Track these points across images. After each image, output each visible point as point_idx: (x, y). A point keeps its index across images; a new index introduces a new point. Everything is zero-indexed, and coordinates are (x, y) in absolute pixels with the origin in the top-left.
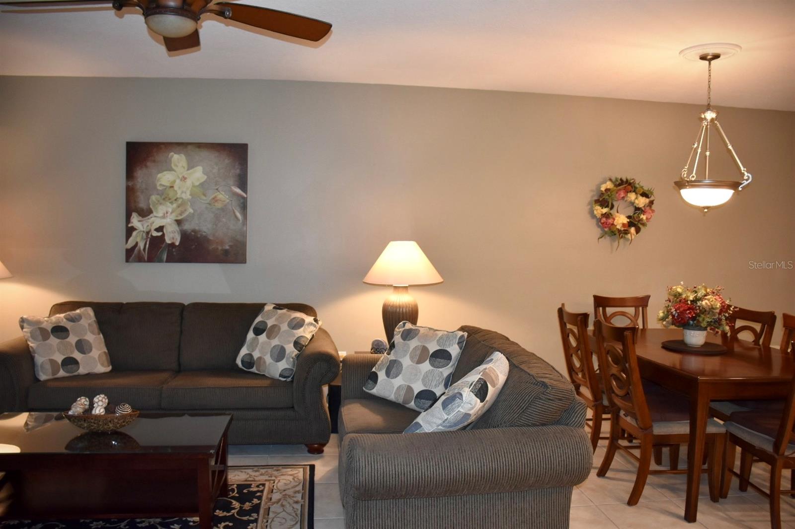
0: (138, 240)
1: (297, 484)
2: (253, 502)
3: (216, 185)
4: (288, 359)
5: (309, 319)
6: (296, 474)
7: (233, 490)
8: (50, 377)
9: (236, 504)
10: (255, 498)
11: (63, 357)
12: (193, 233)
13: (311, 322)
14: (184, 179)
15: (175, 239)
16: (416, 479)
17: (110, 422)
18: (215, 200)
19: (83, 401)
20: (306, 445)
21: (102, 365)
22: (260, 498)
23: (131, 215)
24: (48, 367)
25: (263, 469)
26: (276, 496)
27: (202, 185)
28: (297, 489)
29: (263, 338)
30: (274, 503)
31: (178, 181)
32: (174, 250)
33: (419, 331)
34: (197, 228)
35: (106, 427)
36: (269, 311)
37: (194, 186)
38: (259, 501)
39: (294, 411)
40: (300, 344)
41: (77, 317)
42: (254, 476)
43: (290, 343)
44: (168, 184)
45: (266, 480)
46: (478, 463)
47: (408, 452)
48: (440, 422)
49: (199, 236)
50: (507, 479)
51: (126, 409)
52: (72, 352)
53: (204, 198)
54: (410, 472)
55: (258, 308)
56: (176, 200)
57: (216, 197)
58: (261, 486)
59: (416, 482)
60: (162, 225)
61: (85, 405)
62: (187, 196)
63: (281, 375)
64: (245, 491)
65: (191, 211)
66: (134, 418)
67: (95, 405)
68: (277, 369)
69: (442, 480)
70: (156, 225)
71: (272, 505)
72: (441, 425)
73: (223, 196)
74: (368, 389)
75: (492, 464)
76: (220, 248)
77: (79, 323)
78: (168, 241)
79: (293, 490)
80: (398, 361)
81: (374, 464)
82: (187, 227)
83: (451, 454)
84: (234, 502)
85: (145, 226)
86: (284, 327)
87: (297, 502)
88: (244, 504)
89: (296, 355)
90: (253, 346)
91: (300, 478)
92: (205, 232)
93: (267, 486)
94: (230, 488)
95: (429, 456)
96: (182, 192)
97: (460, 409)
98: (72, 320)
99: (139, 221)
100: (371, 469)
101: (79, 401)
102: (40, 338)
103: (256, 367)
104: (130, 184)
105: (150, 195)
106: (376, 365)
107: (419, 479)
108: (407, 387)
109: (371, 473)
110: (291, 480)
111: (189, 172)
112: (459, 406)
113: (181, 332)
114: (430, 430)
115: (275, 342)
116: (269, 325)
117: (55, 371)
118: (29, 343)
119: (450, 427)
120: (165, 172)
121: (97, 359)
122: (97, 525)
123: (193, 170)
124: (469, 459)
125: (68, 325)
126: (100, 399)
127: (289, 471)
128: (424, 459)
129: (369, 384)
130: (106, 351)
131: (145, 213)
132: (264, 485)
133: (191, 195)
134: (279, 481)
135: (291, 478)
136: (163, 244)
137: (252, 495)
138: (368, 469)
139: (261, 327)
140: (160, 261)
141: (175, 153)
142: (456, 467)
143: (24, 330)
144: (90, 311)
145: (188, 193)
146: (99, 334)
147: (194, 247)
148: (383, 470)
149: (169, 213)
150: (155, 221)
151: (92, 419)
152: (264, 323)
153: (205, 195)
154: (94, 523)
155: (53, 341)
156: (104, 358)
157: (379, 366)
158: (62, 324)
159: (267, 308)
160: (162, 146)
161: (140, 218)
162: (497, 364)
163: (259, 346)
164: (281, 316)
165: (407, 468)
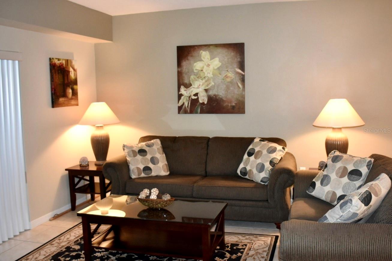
0: (185, 101)
1: (266, 246)
2: (238, 254)
3: (227, 68)
4: (266, 172)
5: (279, 147)
6: (266, 240)
7: (228, 247)
8: (137, 177)
9: (228, 255)
10: (240, 253)
11: (144, 166)
12: (214, 97)
13: (281, 149)
14: (208, 65)
15: (204, 100)
16: (318, 251)
17: (159, 203)
18: (226, 77)
19: (146, 191)
20: (275, 224)
21: (164, 171)
22: (242, 253)
23: (180, 87)
24: (136, 171)
25: (248, 236)
26: (251, 253)
27: (219, 68)
28: (265, 249)
29: (252, 158)
30: (250, 256)
31: (205, 67)
32: (204, 106)
33: (343, 156)
34: (216, 94)
35: (157, 206)
36: (257, 142)
37: (214, 69)
38: (241, 255)
39: (268, 203)
40: (273, 162)
41: (151, 144)
42: (242, 239)
43: (267, 161)
44: (200, 69)
45: (248, 243)
46: (360, 245)
47: (315, 234)
48: (338, 217)
49: (218, 98)
50: (380, 257)
51: (167, 197)
52: (148, 164)
53: (221, 76)
54: (315, 247)
55: (250, 140)
56: (204, 78)
57: (226, 75)
58: (244, 246)
59: (318, 254)
60: (197, 92)
61: (147, 193)
62: (210, 75)
63: (261, 181)
64: (235, 248)
65: (213, 84)
66: (171, 202)
67: (152, 194)
68: (260, 177)
69: (335, 254)
70: (194, 93)
71: (248, 257)
72: (339, 219)
73: (231, 75)
74: (309, 192)
75: (370, 247)
76: (230, 105)
77: (152, 148)
78: (201, 101)
79: (262, 250)
80: (328, 175)
81: (293, 239)
82: (211, 93)
83: (343, 238)
84: (227, 254)
85: (188, 93)
86: (265, 152)
87: (263, 257)
88: (232, 256)
89: (271, 169)
90: (247, 163)
91: (268, 243)
92: (221, 96)
93: (248, 246)
94: (226, 245)
95: (328, 238)
96: (208, 73)
97: (350, 209)
98: (149, 146)
99: (185, 90)
100: (291, 242)
101: (144, 191)
102: (132, 155)
103: (248, 175)
104: (179, 70)
105: (191, 76)
106: (316, 178)
107: (320, 252)
108: (333, 193)
109: (290, 245)
110: (263, 244)
111: (211, 61)
112: (349, 208)
113: (207, 154)
114: (332, 221)
115: (259, 161)
116: (256, 151)
117: (139, 174)
118: (127, 158)
119: (345, 220)
120: (198, 62)
121: (161, 168)
122: (153, 258)
123: (213, 60)
124: (354, 242)
125: (147, 149)
126: (154, 190)
127: (263, 238)
128: (324, 240)
129: (310, 189)
130: (167, 163)
131: (188, 86)
132: (246, 245)
133: (213, 74)
134: (256, 243)
135: (263, 243)
136: (198, 103)
137: (238, 250)
138: (289, 243)
139: (252, 152)
140: (197, 113)
141: (203, 51)
142: (345, 246)
143: (125, 151)
144: (158, 141)
145: (211, 73)
146: (163, 154)
147: (215, 104)
148: (298, 244)
149: (201, 86)
150: (193, 90)
151: (150, 201)
152: (253, 149)
153: (220, 74)
154: (152, 257)
155: (139, 157)
156: (165, 167)
157: (317, 178)
158: (143, 148)
159: (256, 140)
160: (196, 47)
161: (185, 89)
162: (381, 182)
163: (250, 163)
164: (263, 145)
165: (313, 244)
